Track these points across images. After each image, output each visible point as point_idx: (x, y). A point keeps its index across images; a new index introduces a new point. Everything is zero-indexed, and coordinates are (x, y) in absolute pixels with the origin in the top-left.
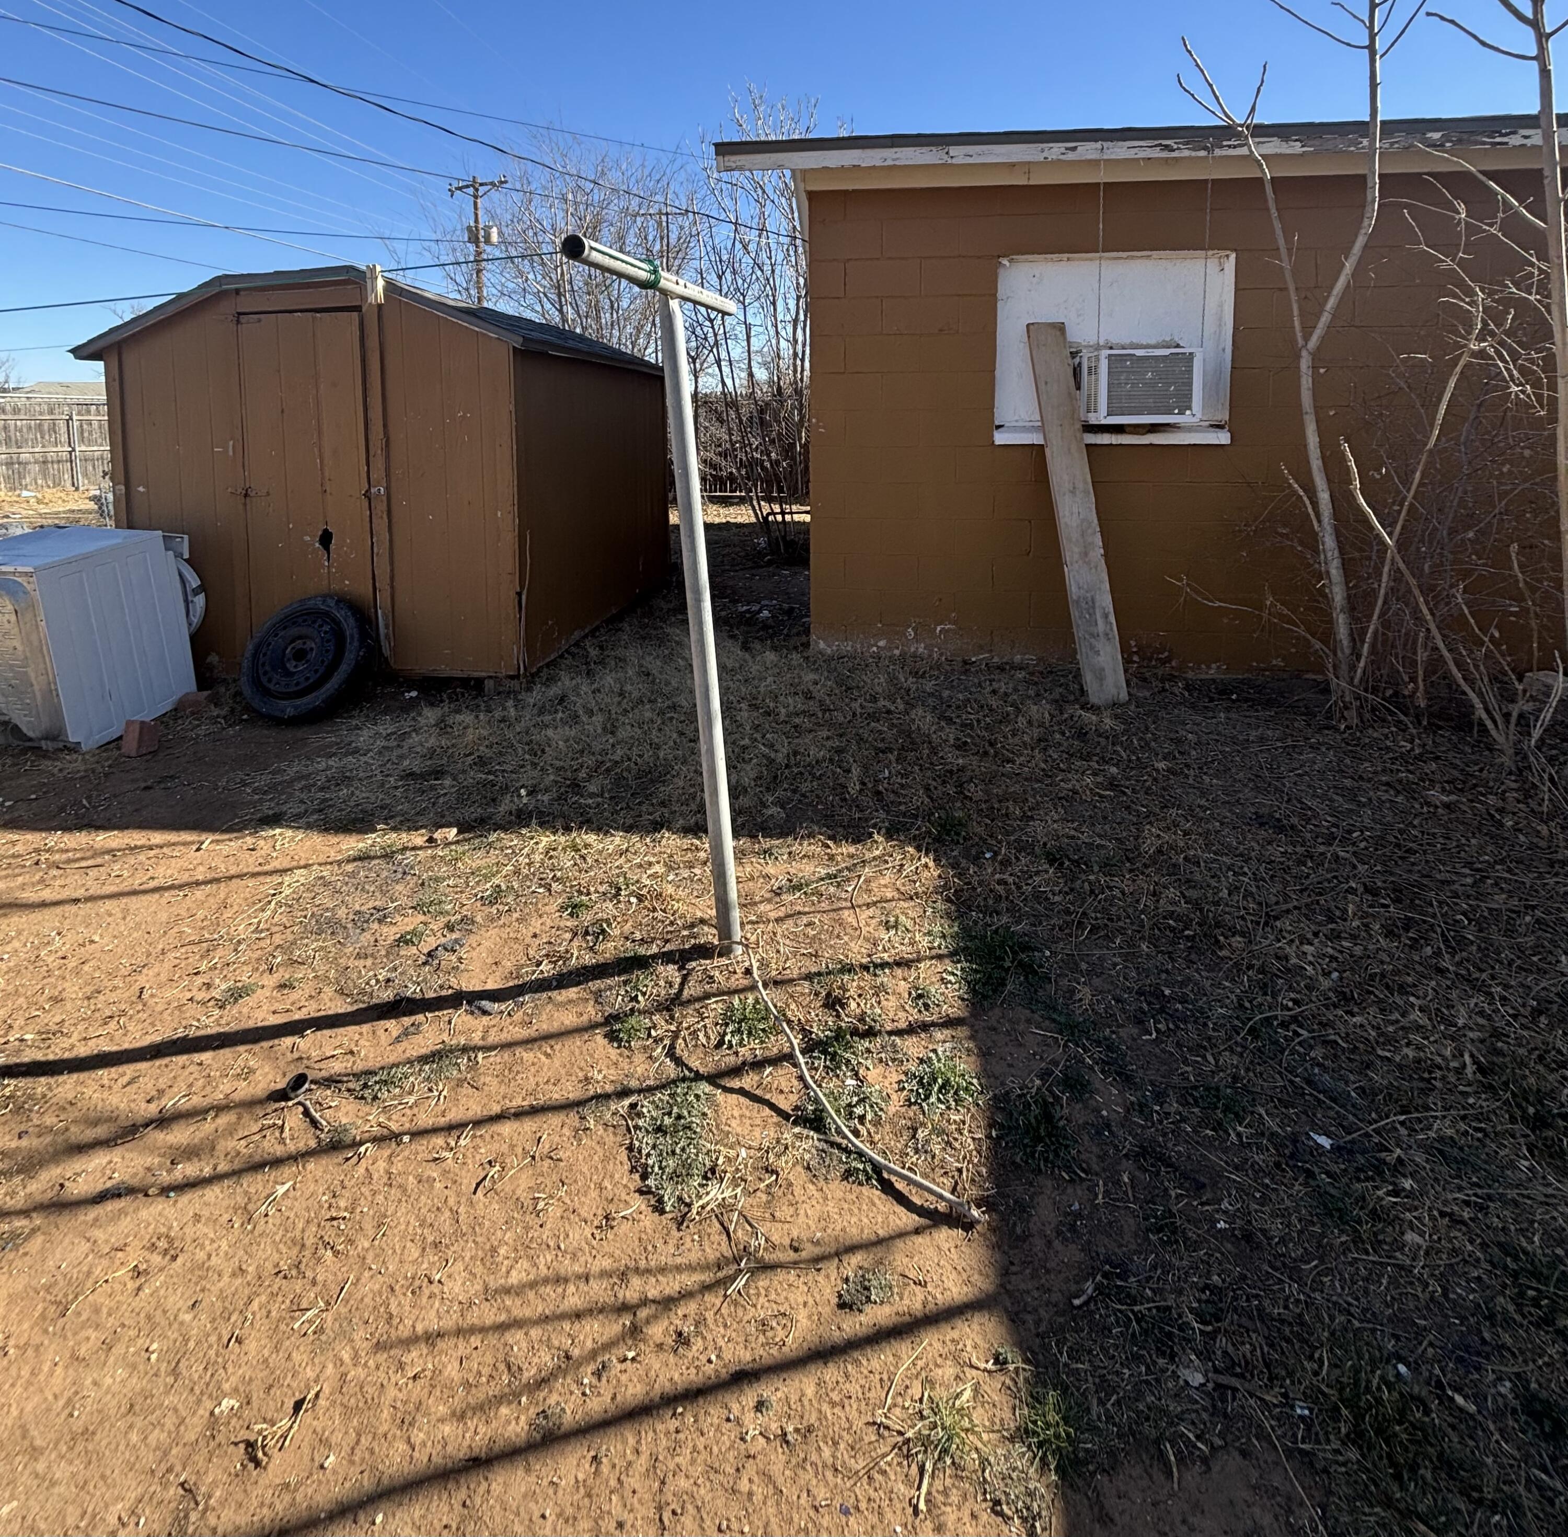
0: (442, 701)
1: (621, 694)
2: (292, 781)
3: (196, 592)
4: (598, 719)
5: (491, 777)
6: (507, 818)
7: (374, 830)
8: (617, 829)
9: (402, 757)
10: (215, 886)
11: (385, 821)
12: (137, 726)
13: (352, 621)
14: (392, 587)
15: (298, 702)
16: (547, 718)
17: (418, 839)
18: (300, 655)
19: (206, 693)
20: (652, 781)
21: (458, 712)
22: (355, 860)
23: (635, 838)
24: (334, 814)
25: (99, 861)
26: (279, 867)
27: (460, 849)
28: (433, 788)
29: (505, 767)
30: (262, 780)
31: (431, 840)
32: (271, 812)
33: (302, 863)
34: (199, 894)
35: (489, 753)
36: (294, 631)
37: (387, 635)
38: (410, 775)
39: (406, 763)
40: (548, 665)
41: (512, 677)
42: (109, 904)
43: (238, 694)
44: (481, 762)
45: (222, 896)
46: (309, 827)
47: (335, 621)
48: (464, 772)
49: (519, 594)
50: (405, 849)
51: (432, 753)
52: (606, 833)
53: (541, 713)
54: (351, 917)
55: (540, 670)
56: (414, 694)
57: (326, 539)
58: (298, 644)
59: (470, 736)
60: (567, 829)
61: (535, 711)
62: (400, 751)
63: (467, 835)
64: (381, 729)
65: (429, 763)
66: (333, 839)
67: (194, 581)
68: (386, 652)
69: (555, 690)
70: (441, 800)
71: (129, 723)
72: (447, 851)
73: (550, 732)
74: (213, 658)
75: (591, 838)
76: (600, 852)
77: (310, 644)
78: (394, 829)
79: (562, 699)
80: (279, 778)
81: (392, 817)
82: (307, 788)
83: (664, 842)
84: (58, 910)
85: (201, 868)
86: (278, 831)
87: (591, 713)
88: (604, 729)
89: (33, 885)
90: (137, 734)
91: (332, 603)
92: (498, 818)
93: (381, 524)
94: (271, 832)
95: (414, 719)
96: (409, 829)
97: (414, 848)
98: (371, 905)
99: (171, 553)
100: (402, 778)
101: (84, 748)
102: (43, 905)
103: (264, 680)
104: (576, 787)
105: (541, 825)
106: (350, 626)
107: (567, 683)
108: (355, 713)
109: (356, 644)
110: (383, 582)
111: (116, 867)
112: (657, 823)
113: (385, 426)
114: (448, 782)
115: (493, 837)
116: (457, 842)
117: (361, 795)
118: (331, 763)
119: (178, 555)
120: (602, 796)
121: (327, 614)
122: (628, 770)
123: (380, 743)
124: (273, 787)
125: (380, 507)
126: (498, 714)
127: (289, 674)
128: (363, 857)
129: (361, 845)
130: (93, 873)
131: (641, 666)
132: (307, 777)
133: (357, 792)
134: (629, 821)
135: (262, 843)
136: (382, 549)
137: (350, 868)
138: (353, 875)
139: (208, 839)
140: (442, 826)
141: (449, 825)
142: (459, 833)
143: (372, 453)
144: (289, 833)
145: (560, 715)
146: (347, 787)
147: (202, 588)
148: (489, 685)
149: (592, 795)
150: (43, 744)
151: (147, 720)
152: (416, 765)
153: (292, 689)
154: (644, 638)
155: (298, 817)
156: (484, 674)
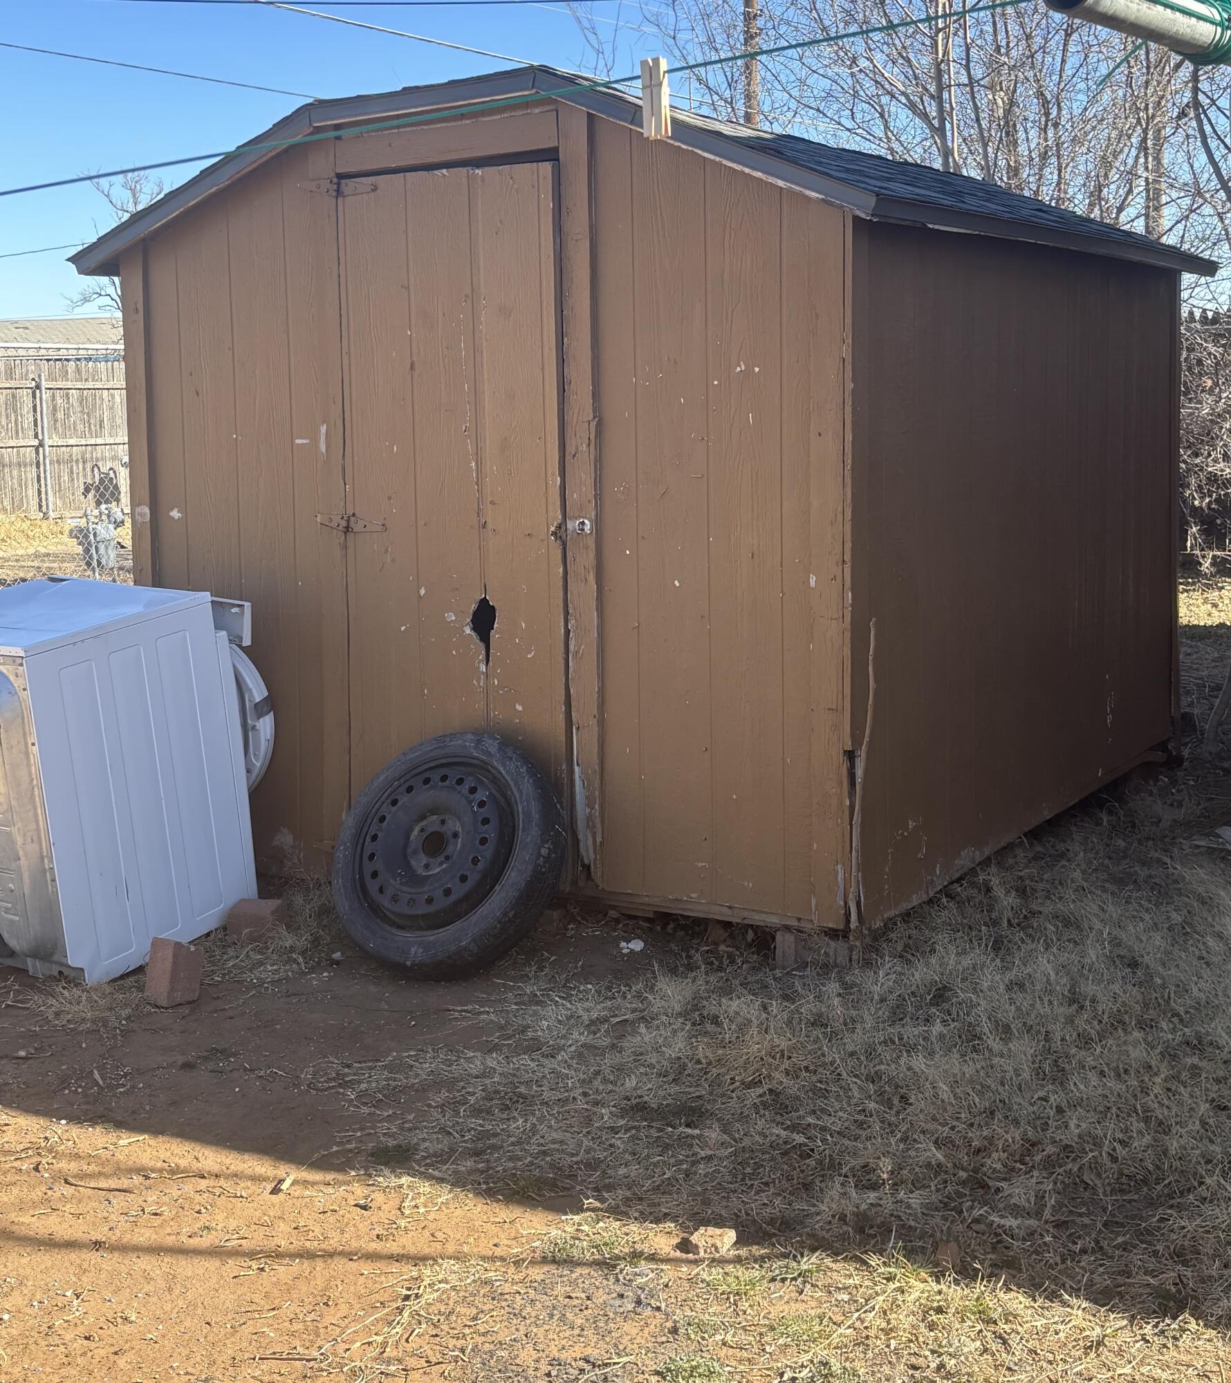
0: (691, 967)
1: (1074, 999)
2: (423, 1089)
3: (260, 710)
4: (1024, 1049)
5: (799, 1139)
6: (837, 1229)
7: (580, 1209)
8: (1075, 1292)
9: (620, 1069)
10: (306, 1263)
11: (598, 1192)
12: (169, 953)
13: (527, 786)
14: (602, 723)
15: (432, 936)
16: (911, 1032)
17: (662, 1239)
18: (435, 844)
19: (273, 904)
20: (1152, 1203)
21: (726, 991)
22: (544, 1260)
23: (1117, 1321)
24: (503, 1165)
25: (124, 1183)
26: (412, 1250)
27: (744, 1274)
28: (685, 1141)
29: (827, 1121)
30: (375, 1079)
31: (685, 1246)
32: (391, 1143)
33: (451, 1248)
34: (284, 1271)
35: (792, 1087)
36: (425, 797)
37: (589, 819)
38: (637, 1109)
39: (631, 1083)
40: (906, 916)
41: (833, 934)
42: (145, 1263)
43: (326, 911)
44: (778, 1103)
45: (320, 1282)
46: (459, 1182)
47: (495, 780)
48: (743, 1118)
49: (850, 756)
50: (635, 1256)
51: (677, 1072)
52: (1052, 1296)
53: (897, 1015)
54: (544, 1368)
55: (889, 925)
56: (637, 945)
57: (484, 618)
58: (432, 823)
59: (755, 1045)
60: (966, 1274)
61: (884, 1013)
62: (617, 1059)
63: (758, 1251)
64: (579, 1008)
65: (674, 1089)
66: (504, 1213)
67: (258, 691)
68: (588, 852)
69: (922, 973)
70: (702, 1169)
71: (157, 944)
72: (717, 1272)
73: (919, 1062)
74: (285, 839)
75: (1017, 1301)
76: (1041, 1335)
77: (454, 825)
78: (617, 1212)
79: (941, 994)
80: (401, 1079)
81: (609, 1188)
82: (453, 1105)
83: (1186, 1340)
84: (74, 1256)
85: (282, 1227)
86: (405, 1180)
87: (1005, 1031)
88: (1038, 1072)
89: (34, 1205)
90: (168, 965)
91: (492, 746)
92: (817, 1224)
93: (584, 592)
94: (394, 1181)
95: (639, 996)
96: (643, 1218)
97: (652, 1258)
98: (578, 1351)
99: (224, 633)
100: (624, 1113)
101: (91, 979)
102: (50, 1244)
103: (372, 886)
104: (980, 1186)
105: (910, 1254)
106: (525, 795)
107: (952, 960)
108: (531, 970)
109: (535, 831)
110: (585, 713)
111: (152, 1197)
112: (1167, 1296)
113: (596, 395)
114: (713, 1134)
115: (809, 1262)
116: (738, 1260)
117: (551, 1133)
118: (491, 1063)
119: (235, 640)
120: (1038, 1214)
121: (484, 767)
122: (1095, 1166)
123: (580, 1036)
124: (391, 1096)
125: (584, 560)
126: (808, 1006)
127: (414, 880)
128: (558, 1259)
129: (554, 1232)
130: (118, 1201)
131: (1116, 942)
132: (451, 1084)
133: (542, 1128)
134: (1102, 1281)
135: (379, 1197)
136: (584, 646)
137: (537, 1273)
138: (543, 1287)
139: (291, 1174)
140: (706, 1223)
141: (719, 1222)
142: (739, 1242)
143: (570, 449)
144: (425, 1187)
145: (937, 1028)
146: (525, 1115)
147: (270, 704)
148: (785, 943)
149: (1016, 1211)
150: (31, 965)
151: (184, 940)
152: (653, 1091)
153: (423, 909)
154: (1120, 882)
155: (440, 1158)
156: (774, 920)
